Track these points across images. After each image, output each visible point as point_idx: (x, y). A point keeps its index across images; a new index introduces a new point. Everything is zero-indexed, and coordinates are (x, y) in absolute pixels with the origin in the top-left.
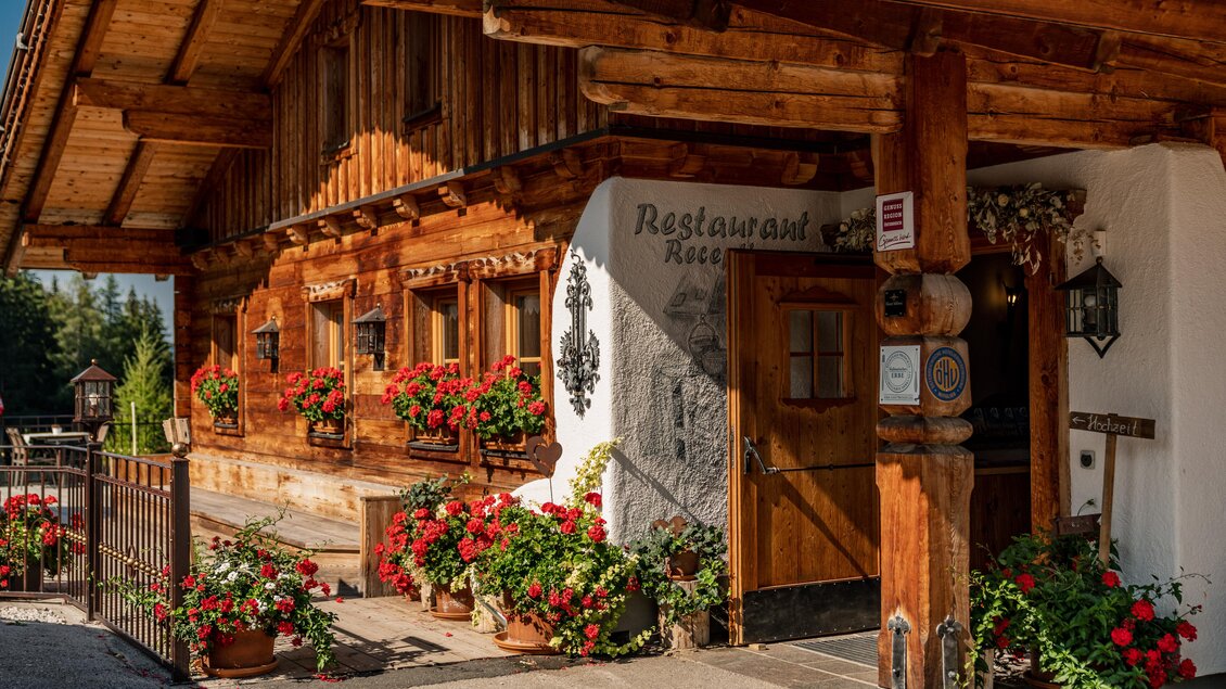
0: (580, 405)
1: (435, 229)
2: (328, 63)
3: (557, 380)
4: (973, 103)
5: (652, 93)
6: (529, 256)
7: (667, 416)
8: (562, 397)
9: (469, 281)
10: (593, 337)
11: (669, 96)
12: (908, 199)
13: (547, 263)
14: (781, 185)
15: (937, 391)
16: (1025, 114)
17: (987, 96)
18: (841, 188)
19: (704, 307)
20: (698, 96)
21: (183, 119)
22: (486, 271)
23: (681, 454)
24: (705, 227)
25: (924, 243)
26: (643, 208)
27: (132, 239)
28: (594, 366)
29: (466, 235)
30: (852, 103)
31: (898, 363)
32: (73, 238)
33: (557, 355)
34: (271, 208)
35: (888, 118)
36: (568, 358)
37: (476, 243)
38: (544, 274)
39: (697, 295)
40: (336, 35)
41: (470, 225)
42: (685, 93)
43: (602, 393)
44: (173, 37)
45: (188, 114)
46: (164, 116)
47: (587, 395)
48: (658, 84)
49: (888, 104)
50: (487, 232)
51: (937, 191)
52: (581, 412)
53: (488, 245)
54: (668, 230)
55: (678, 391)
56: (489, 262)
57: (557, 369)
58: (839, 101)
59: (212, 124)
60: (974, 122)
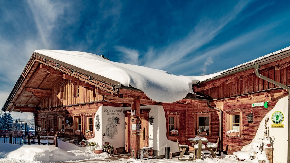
0: (98, 130)
1: (77, 109)
2: (61, 88)
3: (95, 127)
4: (141, 101)
5: (111, 100)
6: (91, 113)
7: (108, 131)
8: (96, 129)
9: (82, 116)
10: (100, 123)
11: (113, 100)
12: (135, 110)
13: (93, 114)
14: (119, 107)
15: (137, 129)
16: (145, 102)
17: (142, 100)
18: (125, 107)
19: (111, 120)
20: (116, 100)
21: (40, 93)
22: (85, 115)
23: (109, 135)
24: (111, 111)
25: (136, 115)
26: (105, 109)
27: (29, 108)
28: (100, 126)
29: (82, 110)
30: (130, 101)
31: (134, 126)
32: (21, 108)
33: (95, 125)
34: (51, 105)
35: (133, 102)
36: (96, 125)
37: (83, 112)
38: (93, 116)
39: (111, 118)
40: (62, 85)
41: (82, 109)
42: (114, 100)
43: (101, 129)
44: (39, 83)
45: (41, 93)
46: (37, 93)
47: (99, 129)
48: (112, 99)
49: (133, 101)
50: (85, 110)
51: (137, 110)
52: (98, 131)
53: (85, 112)
54: (108, 111)
55: (109, 129)
56: (85, 114)
57: (95, 126)
58: (128, 101)
59: (44, 94)
60: (141, 103)
